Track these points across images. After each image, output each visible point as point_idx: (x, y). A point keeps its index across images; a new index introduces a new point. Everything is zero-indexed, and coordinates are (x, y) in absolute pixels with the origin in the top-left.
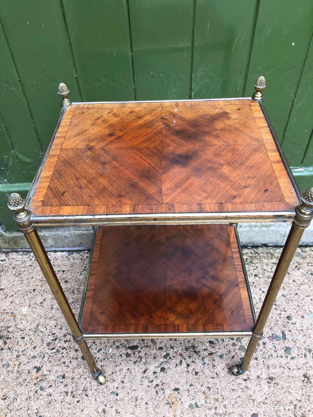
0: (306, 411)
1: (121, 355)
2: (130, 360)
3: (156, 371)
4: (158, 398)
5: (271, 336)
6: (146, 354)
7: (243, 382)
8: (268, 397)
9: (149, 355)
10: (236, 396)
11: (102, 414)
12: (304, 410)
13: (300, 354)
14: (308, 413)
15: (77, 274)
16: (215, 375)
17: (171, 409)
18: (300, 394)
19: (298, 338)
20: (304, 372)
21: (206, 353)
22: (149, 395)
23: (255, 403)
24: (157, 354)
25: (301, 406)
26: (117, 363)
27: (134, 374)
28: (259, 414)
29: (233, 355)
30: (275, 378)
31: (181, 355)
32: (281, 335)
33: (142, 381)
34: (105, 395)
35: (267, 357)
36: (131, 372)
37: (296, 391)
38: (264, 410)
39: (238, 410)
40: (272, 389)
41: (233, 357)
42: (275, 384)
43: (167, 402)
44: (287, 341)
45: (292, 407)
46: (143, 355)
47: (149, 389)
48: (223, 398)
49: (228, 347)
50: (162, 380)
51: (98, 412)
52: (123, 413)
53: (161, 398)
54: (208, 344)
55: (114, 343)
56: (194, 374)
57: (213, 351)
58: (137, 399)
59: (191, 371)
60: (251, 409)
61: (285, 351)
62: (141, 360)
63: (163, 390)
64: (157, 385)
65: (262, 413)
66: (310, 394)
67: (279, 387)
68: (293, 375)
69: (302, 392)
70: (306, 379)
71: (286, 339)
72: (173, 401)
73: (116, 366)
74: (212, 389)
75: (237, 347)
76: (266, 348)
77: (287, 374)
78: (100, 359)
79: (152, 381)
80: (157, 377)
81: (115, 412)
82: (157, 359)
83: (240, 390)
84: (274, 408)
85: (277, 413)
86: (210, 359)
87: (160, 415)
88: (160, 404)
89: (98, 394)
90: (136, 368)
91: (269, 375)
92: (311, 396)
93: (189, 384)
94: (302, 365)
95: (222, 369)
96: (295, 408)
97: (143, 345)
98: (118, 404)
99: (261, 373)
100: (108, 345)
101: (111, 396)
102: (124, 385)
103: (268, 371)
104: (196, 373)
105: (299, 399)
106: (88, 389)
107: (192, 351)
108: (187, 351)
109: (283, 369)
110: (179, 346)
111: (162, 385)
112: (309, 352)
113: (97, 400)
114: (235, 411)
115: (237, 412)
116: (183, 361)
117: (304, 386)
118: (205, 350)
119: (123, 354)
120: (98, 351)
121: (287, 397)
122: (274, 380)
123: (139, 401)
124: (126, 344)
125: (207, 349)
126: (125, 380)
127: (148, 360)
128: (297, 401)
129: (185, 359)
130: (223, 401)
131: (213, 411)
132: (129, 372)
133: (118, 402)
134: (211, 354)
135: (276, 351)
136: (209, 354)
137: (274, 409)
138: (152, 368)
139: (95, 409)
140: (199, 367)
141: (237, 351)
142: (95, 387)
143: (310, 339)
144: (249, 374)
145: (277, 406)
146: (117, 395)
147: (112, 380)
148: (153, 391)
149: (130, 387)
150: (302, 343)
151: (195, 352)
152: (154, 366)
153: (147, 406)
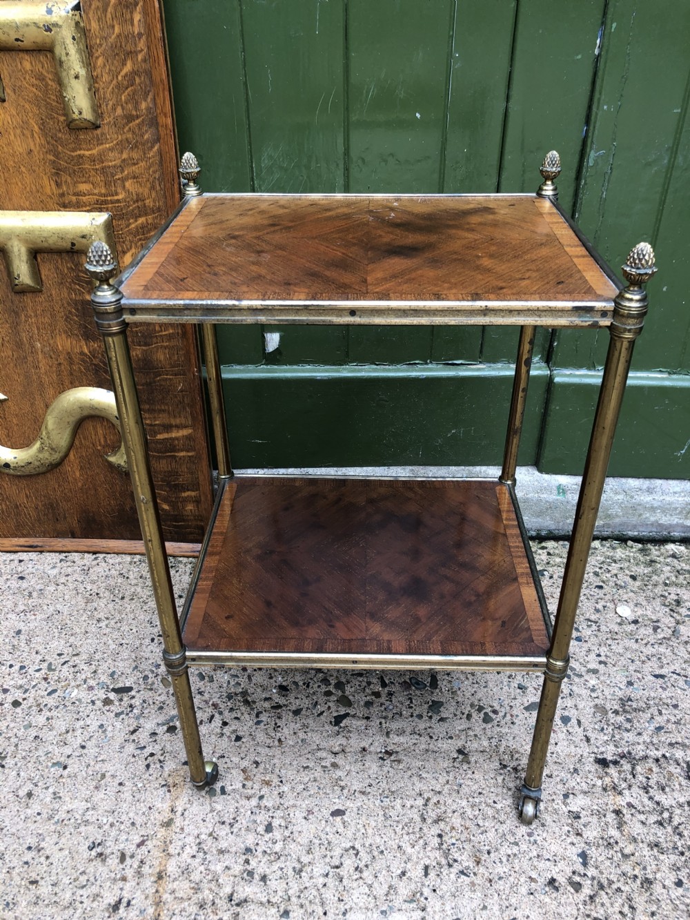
0: (448, 811)
1: (93, 702)
2: (108, 711)
3: (157, 731)
4: (147, 775)
5: (408, 681)
6: (144, 701)
7: (329, 756)
8: (374, 783)
9: (151, 703)
10: (308, 779)
11: (23, 800)
12: (443, 808)
13: (458, 713)
14: (450, 815)
15: (46, 565)
16: (276, 743)
17: (168, 794)
18: (442, 780)
19: (461, 685)
20: (460, 744)
21: (267, 705)
22: (131, 770)
23: (345, 791)
24: (167, 703)
25: (438, 802)
26: (81, 714)
27: (110, 735)
28: (349, 810)
29: (323, 709)
30: (397, 752)
31: (215, 706)
32: (429, 679)
33: (123, 747)
34: (40, 767)
35: (390, 715)
36: (105, 730)
37: (434, 775)
38: (359, 804)
39: (307, 802)
40: (385, 769)
41: (322, 713)
42: (394, 761)
43: (164, 783)
44: (438, 690)
45: (420, 802)
46: (138, 703)
47: (133, 760)
48: (281, 782)
49: (315, 697)
50: (165, 746)
51: (18, 796)
52: (67, 799)
53: (155, 776)
54: (274, 691)
55: (85, 681)
56: (233, 739)
57: (282, 701)
58: (103, 776)
59: (228, 734)
60: (334, 801)
61: (430, 707)
62: (131, 711)
63: (160, 761)
64: (152, 755)
65: (355, 810)
66: (462, 781)
67: (400, 767)
68: (436, 749)
69: (447, 778)
70: (461, 757)
71: (436, 688)
72: (177, 782)
73: (78, 720)
74: (262, 766)
75: (334, 698)
76: (391, 701)
77: (423, 746)
78: (49, 706)
79: (145, 747)
80: (156, 741)
81: (52, 796)
82: (165, 711)
83: (319, 769)
84: (382, 801)
85: (387, 811)
86: (273, 714)
87: (142, 805)
88: (147, 786)
89: (25, 765)
90: (118, 725)
91: (386, 747)
92: (463, 786)
93: (217, 755)
94: (457, 732)
95: (292, 732)
96: (426, 805)
97: (143, 686)
98: (62, 784)
99: (370, 741)
100: (73, 684)
101: (52, 769)
102: (85, 751)
103: (386, 739)
104: (238, 739)
105: (437, 789)
106: (9, 755)
107: (239, 701)
108: (229, 700)
109: (418, 737)
110: (217, 690)
111: (162, 755)
112: (478, 710)
113: (22, 774)
114: (298, 803)
115: (304, 806)
116: (217, 715)
117: (454, 767)
118: (266, 699)
119: (98, 699)
120: (49, 694)
121: (414, 784)
122: (395, 755)
123: (108, 779)
124: (109, 683)
125: (270, 698)
126: (89, 744)
127: (146, 712)
128: (432, 793)
129: (221, 713)
130: (279, 786)
131: (254, 802)
132: (100, 731)
133: (64, 780)
134: (278, 707)
135: (412, 707)
136: (273, 707)
137: (382, 804)
138: (149, 725)
139: (12, 790)
140: (245, 728)
141: (331, 704)
142: (24, 754)
143: (485, 690)
144: (345, 744)
145: (388, 800)
146: (65, 767)
147: (62, 744)
148: (141, 765)
149: (96, 754)
150: (468, 695)
151: (247, 702)
152: (155, 721)
153: (121, 788)
